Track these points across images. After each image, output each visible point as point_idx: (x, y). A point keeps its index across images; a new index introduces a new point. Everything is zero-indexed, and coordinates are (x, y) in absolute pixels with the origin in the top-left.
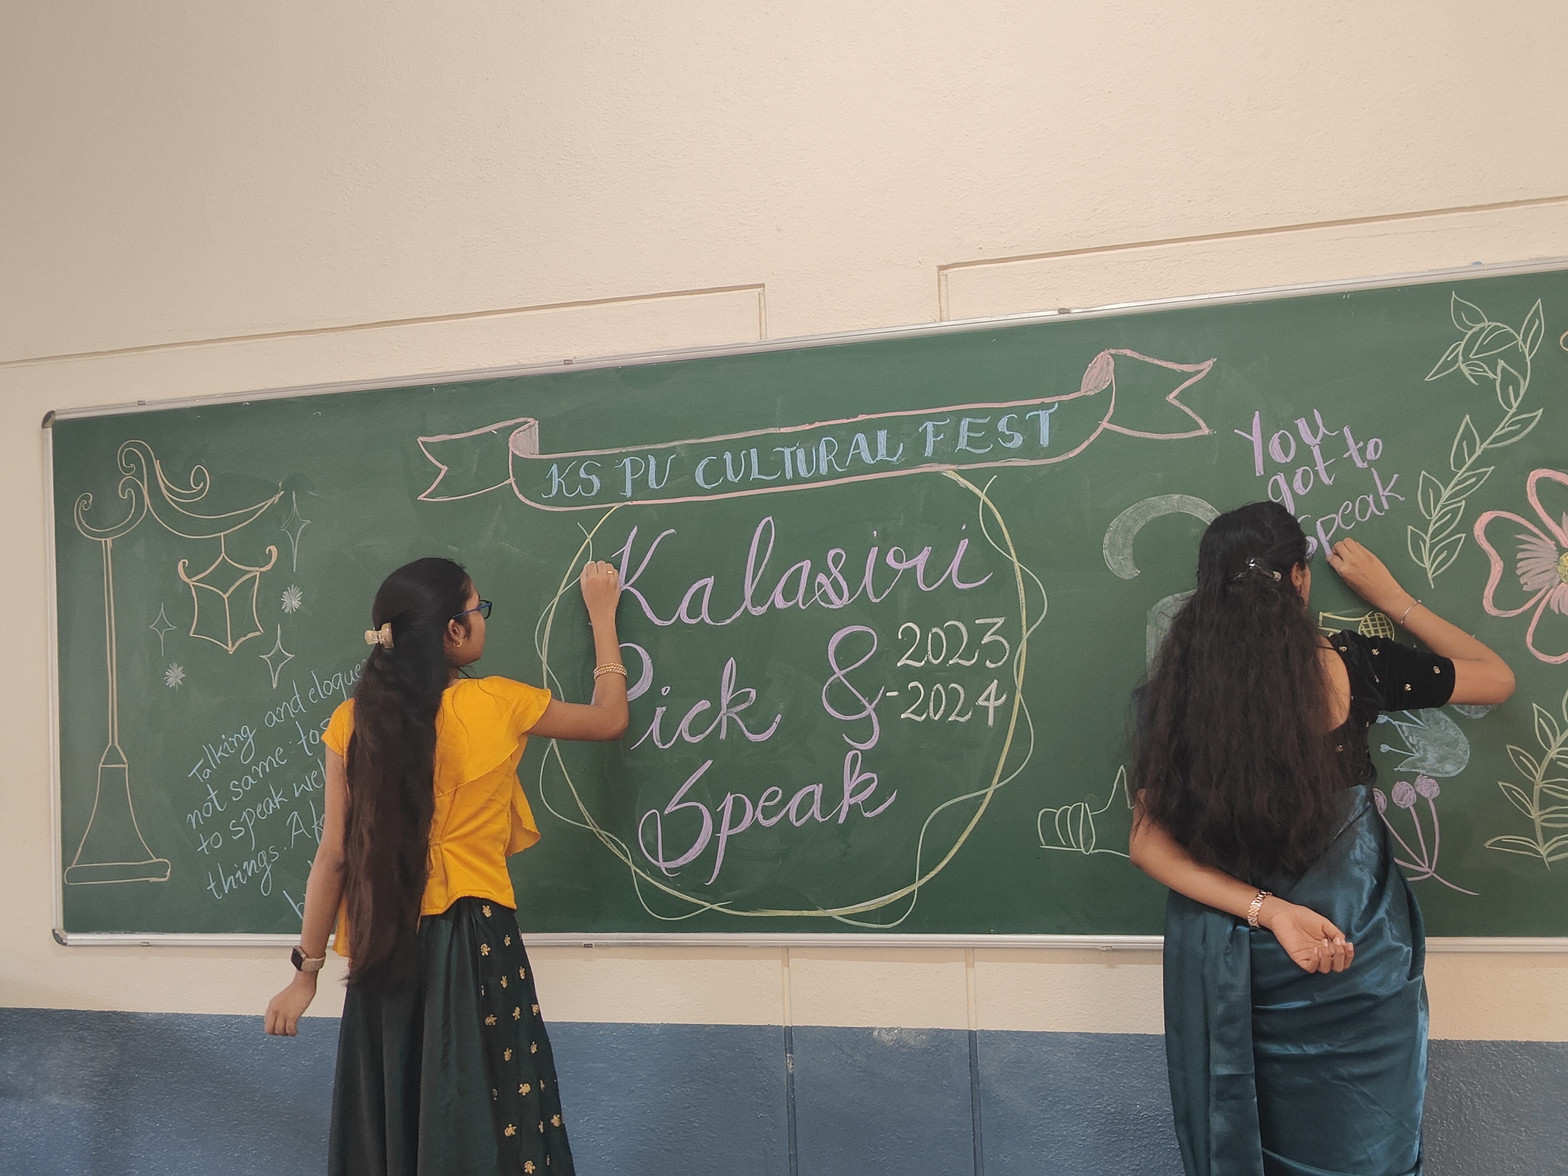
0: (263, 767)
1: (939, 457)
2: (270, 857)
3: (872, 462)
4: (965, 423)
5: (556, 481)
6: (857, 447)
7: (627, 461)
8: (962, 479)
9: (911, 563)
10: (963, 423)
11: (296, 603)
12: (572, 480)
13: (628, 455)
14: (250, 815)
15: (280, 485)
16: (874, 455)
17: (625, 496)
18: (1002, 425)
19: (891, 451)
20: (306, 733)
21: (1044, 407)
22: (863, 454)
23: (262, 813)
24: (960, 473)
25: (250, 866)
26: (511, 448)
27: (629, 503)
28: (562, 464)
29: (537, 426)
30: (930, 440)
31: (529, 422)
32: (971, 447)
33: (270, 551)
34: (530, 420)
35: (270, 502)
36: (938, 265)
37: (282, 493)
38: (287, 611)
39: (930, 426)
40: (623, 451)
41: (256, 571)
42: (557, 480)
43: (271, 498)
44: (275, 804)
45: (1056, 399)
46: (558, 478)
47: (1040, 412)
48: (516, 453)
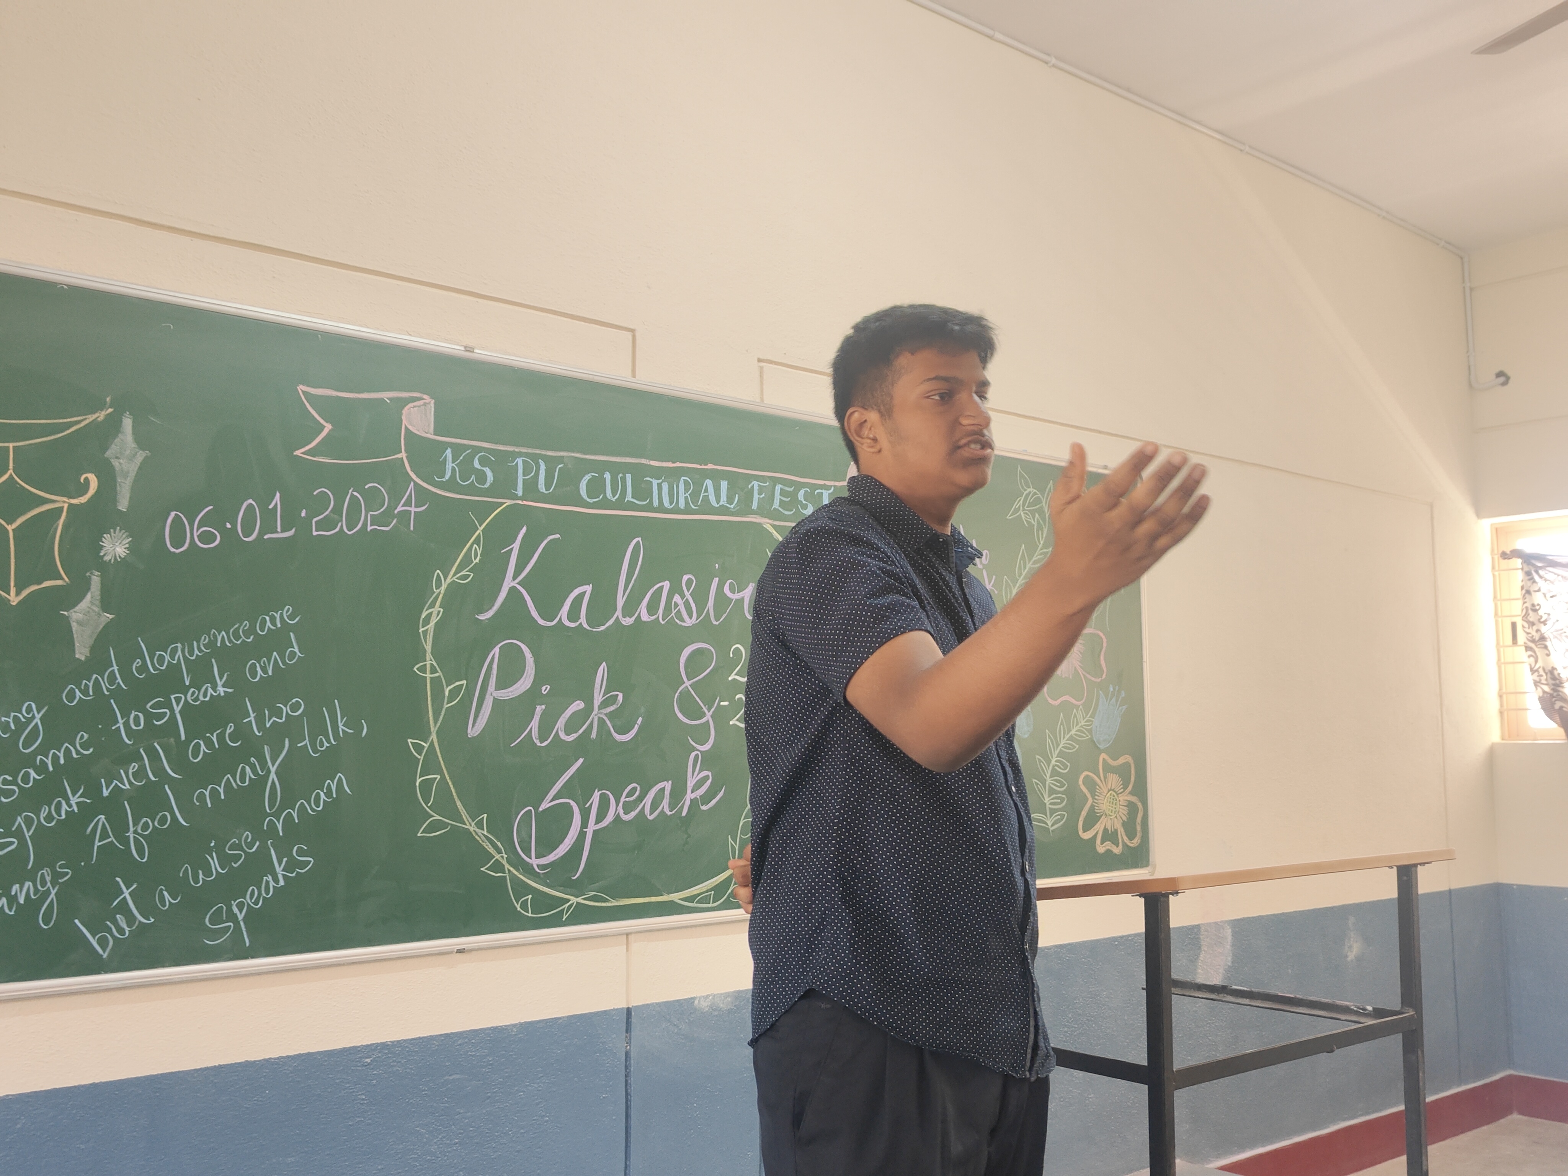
0: (56, 758)
1: (760, 512)
2: (56, 876)
3: (717, 506)
4: (778, 487)
5: (449, 465)
6: (706, 491)
7: (520, 461)
8: (775, 532)
9: (741, 595)
10: (777, 487)
11: (121, 551)
12: (466, 469)
13: (520, 454)
14: (29, 822)
15: (108, 399)
16: (718, 501)
17: (516, 495)
18: (801, 495)
19: (730, 500)
20: (125, 715)
21: (827, 488)
22: (710, 497)
23: (49, 818)
24: (774, 526)
25: (22, 891)
26: (405, 422)
27: (520, 502)
28: (457, 450)
29: (432, 405)
30: (756, 496)
31: (424, 399)
32: (782, 508)
33: (86, 479)
34: (425, 396)
35: (91, 418)
36: (759, 357)
37: (110, 410)
38: (107, 558)
39: (756, 484)
40: (516, 450)
41: (63, 502)
42: (451, 465)
43: (94, 413)
44: (70, 806)
45: (832, 483)
46: (453, 463)
47: (823, 491)
48: (410, 427)
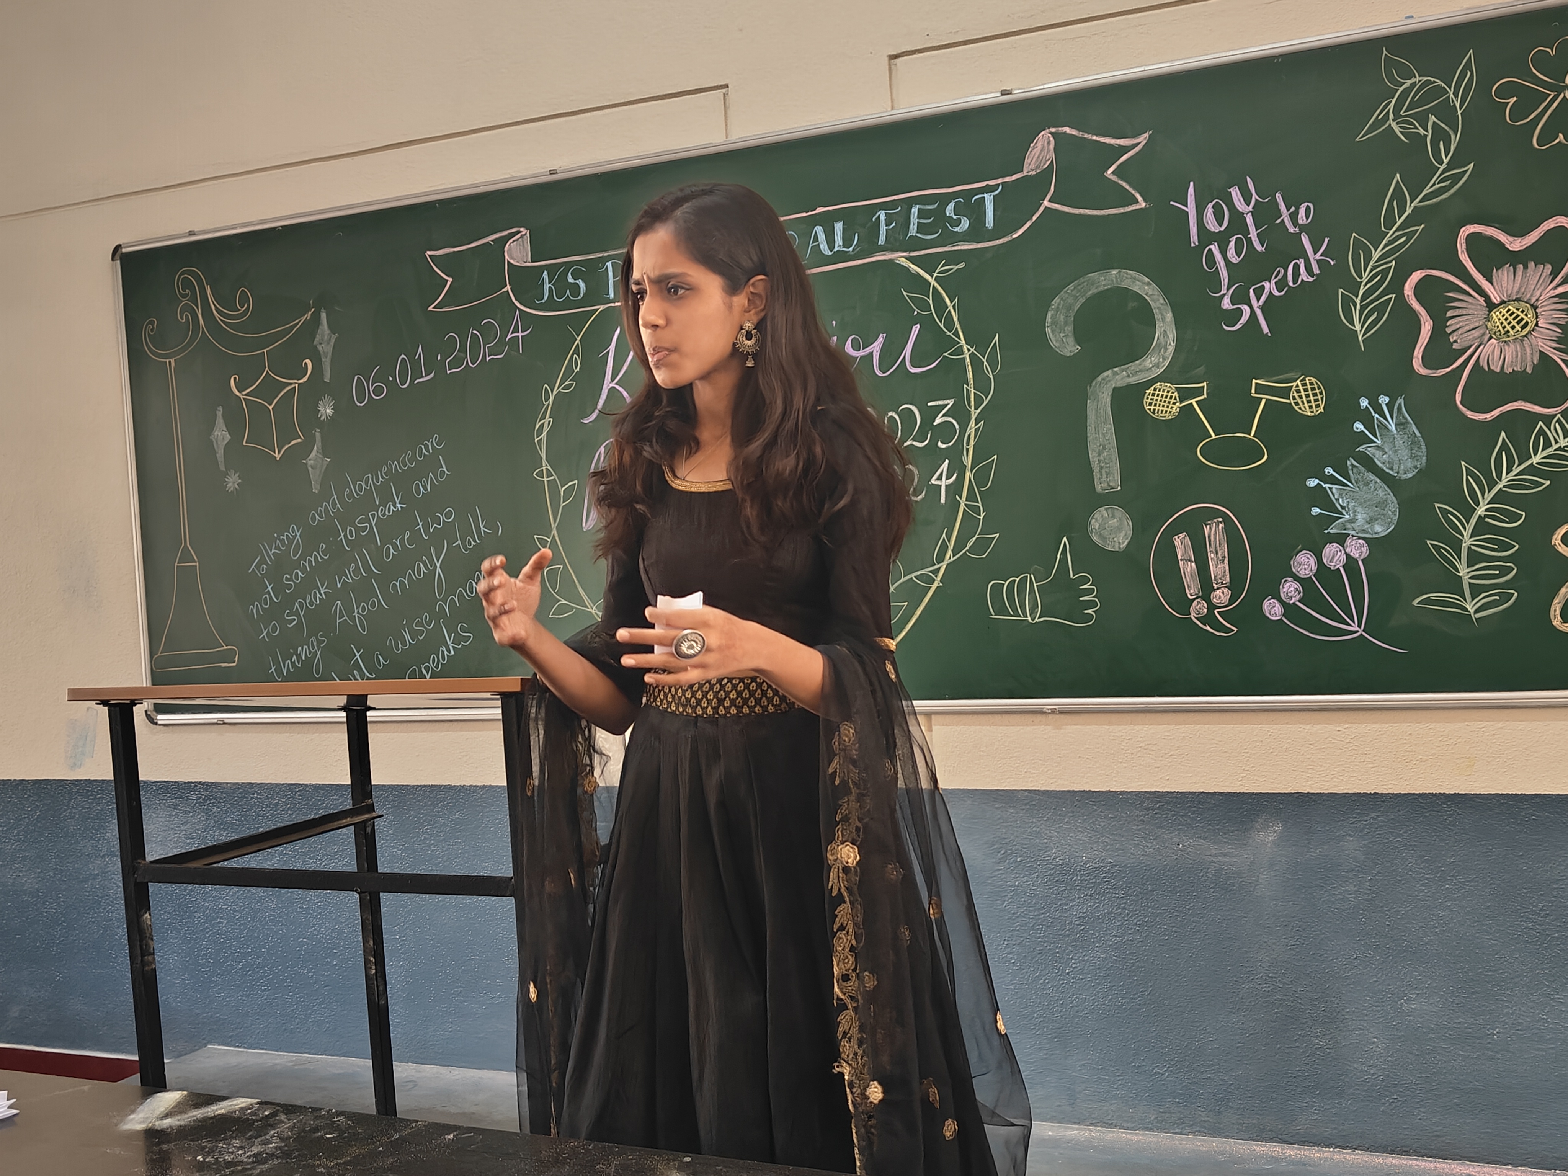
0: (310, 561)
1: (890, 247)
2: (319, 642)
3: (830, 253)
4: (914, 210)
5: (547, 286)
6: (816, 239)
7: (609, 264)
8: (912, 266)
9: (868, 350)
11: (329, 411)
12: (561, 285)
13: (609, 258)
14: (301, 604)
15: (311, 302)
16: (831, 247)
17: (609, 298)
18: (950, 210)
19: (847, 242)
20: (344, 531)
21: (989, 189)
22: (821, 246)
23: (311, 603)
24: (908, 259)
25: (303, 651)
26: (507, 257)
27: (612, 305)
28: (551, 269)
29: (528, 235)
30: (883, 228)
31: (521, 232)
32: (921, 234)
33: (306, 363)
34: (522, 229)
35: (304, 318)
36: (889, 53)
37: (313, 310)
38: (322, 418)
39: (882, 214)
40: (605, 255)
41: (295, 383)
43: (304, 315)
44: (321, 594)
45: (1000, 181)
46: (549, 283)
47: (985, 195)
48: (512, 261)
